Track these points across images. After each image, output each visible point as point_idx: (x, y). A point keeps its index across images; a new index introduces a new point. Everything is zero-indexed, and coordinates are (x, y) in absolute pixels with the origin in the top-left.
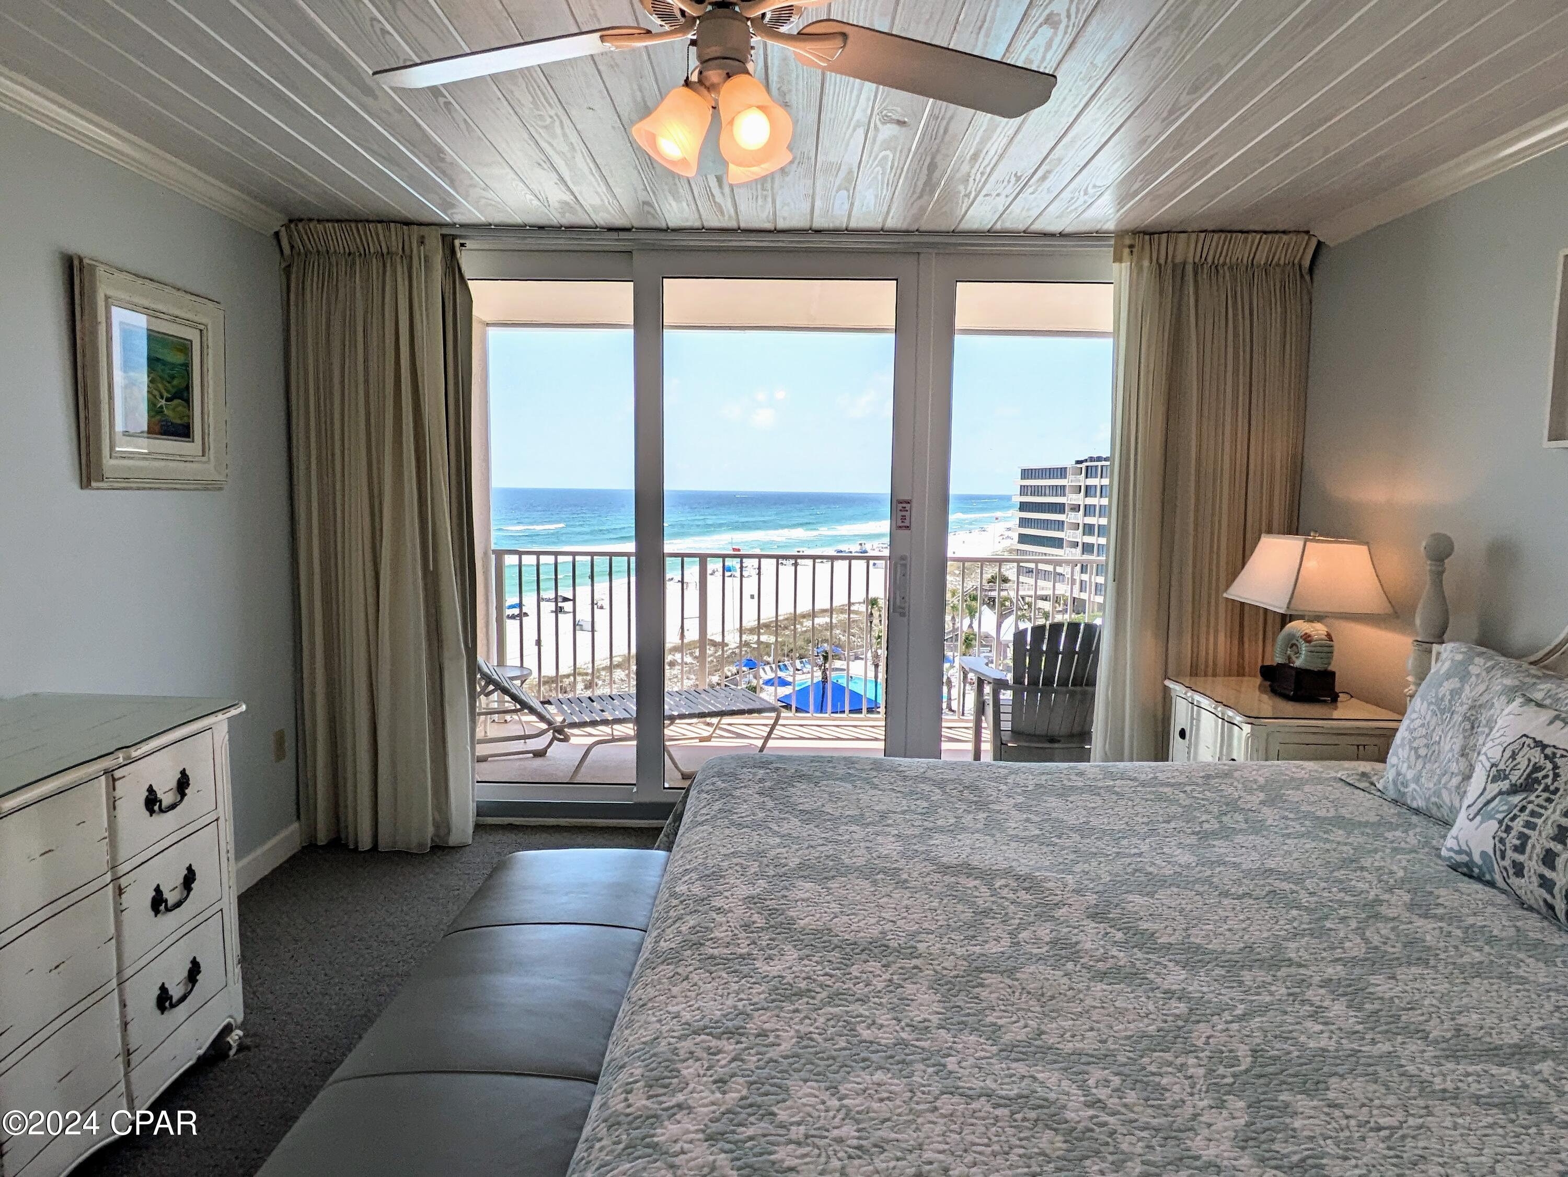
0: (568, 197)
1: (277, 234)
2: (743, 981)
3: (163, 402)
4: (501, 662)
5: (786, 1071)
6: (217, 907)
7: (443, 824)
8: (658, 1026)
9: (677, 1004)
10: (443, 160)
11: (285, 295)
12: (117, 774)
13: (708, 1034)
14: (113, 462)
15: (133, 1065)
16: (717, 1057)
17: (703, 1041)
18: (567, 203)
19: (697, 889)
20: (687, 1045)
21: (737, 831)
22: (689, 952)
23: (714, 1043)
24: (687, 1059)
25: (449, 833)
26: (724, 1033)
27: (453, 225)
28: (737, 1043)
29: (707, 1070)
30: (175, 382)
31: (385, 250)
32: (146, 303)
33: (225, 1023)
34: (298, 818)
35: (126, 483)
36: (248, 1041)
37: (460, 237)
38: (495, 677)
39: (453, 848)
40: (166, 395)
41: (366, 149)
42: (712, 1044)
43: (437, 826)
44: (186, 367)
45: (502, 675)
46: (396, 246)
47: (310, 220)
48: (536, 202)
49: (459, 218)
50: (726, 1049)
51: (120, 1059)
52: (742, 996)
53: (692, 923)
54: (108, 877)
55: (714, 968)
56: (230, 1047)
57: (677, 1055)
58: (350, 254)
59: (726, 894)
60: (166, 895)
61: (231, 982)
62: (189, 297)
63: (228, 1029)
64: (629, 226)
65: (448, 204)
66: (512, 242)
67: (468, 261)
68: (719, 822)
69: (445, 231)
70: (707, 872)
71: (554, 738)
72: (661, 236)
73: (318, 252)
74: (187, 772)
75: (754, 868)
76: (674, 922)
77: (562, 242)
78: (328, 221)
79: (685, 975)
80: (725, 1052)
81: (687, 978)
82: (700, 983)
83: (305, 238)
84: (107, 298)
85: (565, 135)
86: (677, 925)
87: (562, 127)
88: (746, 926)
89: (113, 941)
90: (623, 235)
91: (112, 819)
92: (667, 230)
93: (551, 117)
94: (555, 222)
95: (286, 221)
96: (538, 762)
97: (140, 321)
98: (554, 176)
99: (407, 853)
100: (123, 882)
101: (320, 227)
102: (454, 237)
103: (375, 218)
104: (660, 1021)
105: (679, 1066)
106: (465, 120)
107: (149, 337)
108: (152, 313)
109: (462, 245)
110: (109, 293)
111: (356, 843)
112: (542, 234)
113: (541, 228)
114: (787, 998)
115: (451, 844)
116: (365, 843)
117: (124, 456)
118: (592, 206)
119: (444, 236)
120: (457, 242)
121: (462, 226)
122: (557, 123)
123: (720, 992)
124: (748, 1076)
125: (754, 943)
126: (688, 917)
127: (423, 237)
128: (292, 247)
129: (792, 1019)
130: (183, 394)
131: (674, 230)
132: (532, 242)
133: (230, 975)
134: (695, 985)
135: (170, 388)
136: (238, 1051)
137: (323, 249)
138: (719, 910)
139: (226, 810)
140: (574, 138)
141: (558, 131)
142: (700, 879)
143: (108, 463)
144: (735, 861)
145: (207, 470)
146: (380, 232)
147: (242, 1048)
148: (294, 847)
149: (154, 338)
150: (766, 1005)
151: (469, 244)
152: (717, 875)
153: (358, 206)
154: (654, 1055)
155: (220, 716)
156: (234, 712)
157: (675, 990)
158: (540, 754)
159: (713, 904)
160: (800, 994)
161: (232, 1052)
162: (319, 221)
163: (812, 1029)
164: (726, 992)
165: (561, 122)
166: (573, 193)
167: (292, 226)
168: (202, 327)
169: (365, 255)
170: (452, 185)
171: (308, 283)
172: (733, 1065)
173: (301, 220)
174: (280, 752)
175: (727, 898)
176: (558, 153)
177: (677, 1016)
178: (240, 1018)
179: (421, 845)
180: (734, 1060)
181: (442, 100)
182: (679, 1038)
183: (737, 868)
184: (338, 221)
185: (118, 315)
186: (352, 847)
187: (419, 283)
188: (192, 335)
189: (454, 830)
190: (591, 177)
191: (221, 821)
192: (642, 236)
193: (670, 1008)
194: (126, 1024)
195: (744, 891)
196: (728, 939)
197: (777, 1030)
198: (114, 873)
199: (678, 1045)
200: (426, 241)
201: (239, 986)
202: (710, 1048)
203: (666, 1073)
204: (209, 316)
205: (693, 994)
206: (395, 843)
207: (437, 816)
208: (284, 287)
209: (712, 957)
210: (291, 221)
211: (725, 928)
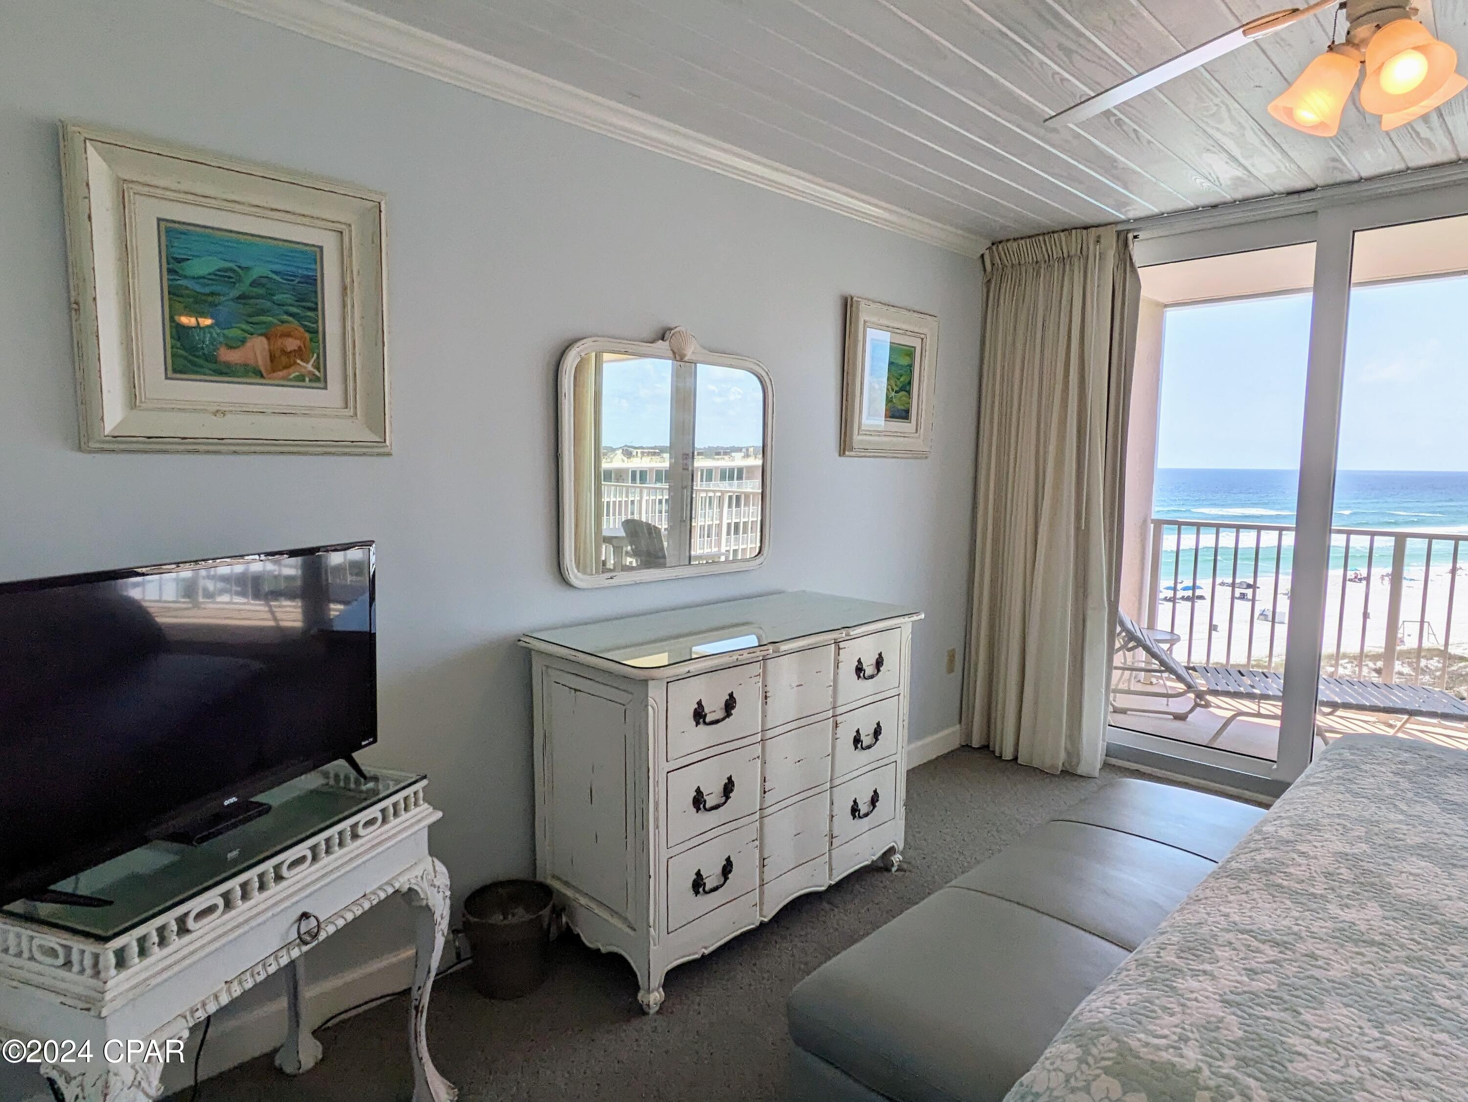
0: (1240, 173)
1: (982, 256)
2: (1307, 913)
3: (893, 394)
4: (1151, 625)
5: (1327, 991)
6: (893, 759)
7: (1074, 753)
8: (1206, 916)
9: (1230, 908)
10: (1116, 168)
11: (984, 305)
12: (842, 645)
13: (1252, 936)
14: (860, 437)
15: (834, 846)
16: (1254, 955)
17: (1246, 939)
18: (1239, 178)
19: (1284, 833)
20: (1230, 936)
21: (1351, 799)
22: (1257, 876)
23: (1256, 943)
24: (1225, 946)
25: (1078, 763)
26: (1269, 941)
27: (1127, 221)
28: (1280, 952)
29: (1241, 959)
30: (902, 379)
31: (1065, 255)
32: (886, 322)
33: (891, 845)
34: (960, 722)
35: (867, 452)
36: (905, 866)
37: (1134, 230)
38: (1139, 634)
39: (1081, 776)
40: (896, 388)
41: (1052, 175)
42: (1252, 944)
43: (1069, 754)
44: (911, 366)
45: (1148, 637)
46: (1074, 250)
47: (1008, 240)
48: (1206, 184)
49: (1132, 214)
50: (1266, 952)
51: (827, 838)
52: (1300, 922)
53: (1268, 855)
54: (830, 713)
55: (1278, 894)
56: (893, 865)
57: (1216, 940)
58: (1037, 262)
59: (1315, 844)
60: (863, 738)
61: (898, 816)
62: (915, 315)
63: (891, 851)
64: (1313, 186)
65: (1122, 204)
66: (1183, 225)
67: (1139, 251)
68: (1332, 787)
69: (1120, 227)
70: (1301, 823)
71: (1197, 705)
72: (1356, 188)
73: (1013, 265)
74: (883, 655)
75: (1360, 831)
76: (1251, 852)
77: (1238, 215)
78: (1022, 238)
79: (1245, 890)
80: (1264, 954)
81: (1247, 893)
82: (1260, 900)
83: (1002, 253)
84: (865, 322)
85: (1232, 118)
86: (1253, 854)
87: (1229, 110)
88: (1328, 875)
89: (830, 757)
90: (1305, 196)
91: (836, 675)
92: (1360, 180)
93: (1217, 105)
94: (1228, 198)
95: (989, 244)
96: (1178, 724)
97: (885, 337)
98: (1224, 155)
99: (1042, 771)
100: (839, 719)
101: (1015, 244)
102: (1128, 231)
103: (1061, 228)
104: (1208, 914)
105: (1214, 947)
106: (1135, 130)
107: (891, 349)
108: (893, 330)
109: (1135, 237)
110: (867, 319)
111: (1001, 753)
112: (1215, 212)
113: (1214, 206)
114: (1356, 942)
115: (1079, 772)
116: (1008, 755)
117: (869, 433)
118: (1267, 175)
119: (1119, 233)
120: (1130, 236)
121: (1135, 220)
122: (1224, 108)
123: (1278, 912)
124: (1282, 978)
125: (1333, 889)
126: (1267, 851)
127: (1099, 237)
128: (993, 265)
129: (1352, 958)
130: (906, 388)
131: (1369, 179)
132: (1206, 222)
133: (897, 811)
134: (1254, 900)
135: (898, 383)
136: (897, 870)
137: (1016, 262)
138: (1303, 854)
139: (905, 689)
140: (1242, 117)
141: (1225, 114)
142: (1291, 826)
143: (857, 438)
144: (1337, 821)
145: (918, 444)
146: (1063, 239)
147: (899, 869)
148: (955, 744)
149: (895, 349)
150: (1325, 938)
151: (1142, 235)
152: (1314, 827)
153: (1046, 221)
154: (1195, 933)
155: (907, 619)
156: (915, 618)
157: (1231, 898)
158: (1180, 717)
159: (1299, 848)
160: (1372, 943)
161: (894, 869)
162: (1015, 240)
163: (1372, 973)
164: (1284, 915)
165: (1227, 106)
166: (1245, 168)
167: (994, 248)
168: (922, 336)
169: (1048, 261)
170: (1126, 187)
171: (1003, 290)
172: (1271, 966)
173: (1000, 242)
174: (951, 670)
175: (1316, 847)
176: (1224, 134)
177: (1226, 915)
178: (901, 846)
179: (1053, 766)
180: (1273, 962)
181: (1112, 119)
182: (1222, 930)
183: (1338, 827)
184: (1029, 237)
185: (871, 333)
186: (997, 754)
187: (1092, 276)
188: (917, 343)
189: (1083, 762)
190: (1264, 149)
191: (901, 697)
192: (1330, 192)
193: (1222, 908)
194: (832, 816)
195: (1339, 846)
196: (1303, 878)
197: (1330, 959)
198: (834, 712)
199: (1219, 934)
200: (1102, 241)
201: (903, 822)
202: (1250, 946)
203: (1200, 948)
204: (928, 327)
205: (1249, 906)
206: (1032, 761)
207: (1069, 747)
208: (985, 299)
209: (1280, 886)
210: (993, 244)
211: (1303, 868)
